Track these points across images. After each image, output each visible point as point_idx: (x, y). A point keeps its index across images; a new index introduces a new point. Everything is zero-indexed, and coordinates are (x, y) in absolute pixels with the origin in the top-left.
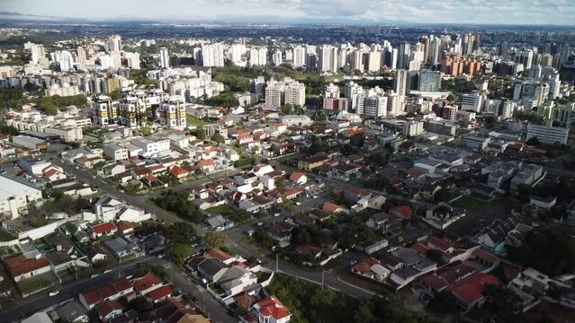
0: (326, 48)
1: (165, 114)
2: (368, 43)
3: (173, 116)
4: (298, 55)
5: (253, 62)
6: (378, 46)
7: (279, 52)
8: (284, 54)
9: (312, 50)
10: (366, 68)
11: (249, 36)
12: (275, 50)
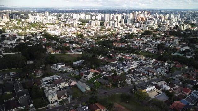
0: (106, 15)
1: (73, 25)
2: (118, 14)
3: (74, 25)
4: (99, 17)
5: (87, 19)
6: (121, 14)
7: (94, 16)
8: (95, 17)
9: (103, 15)
10: (117, 20)
11: (85, 12)
12: (93, 16)
